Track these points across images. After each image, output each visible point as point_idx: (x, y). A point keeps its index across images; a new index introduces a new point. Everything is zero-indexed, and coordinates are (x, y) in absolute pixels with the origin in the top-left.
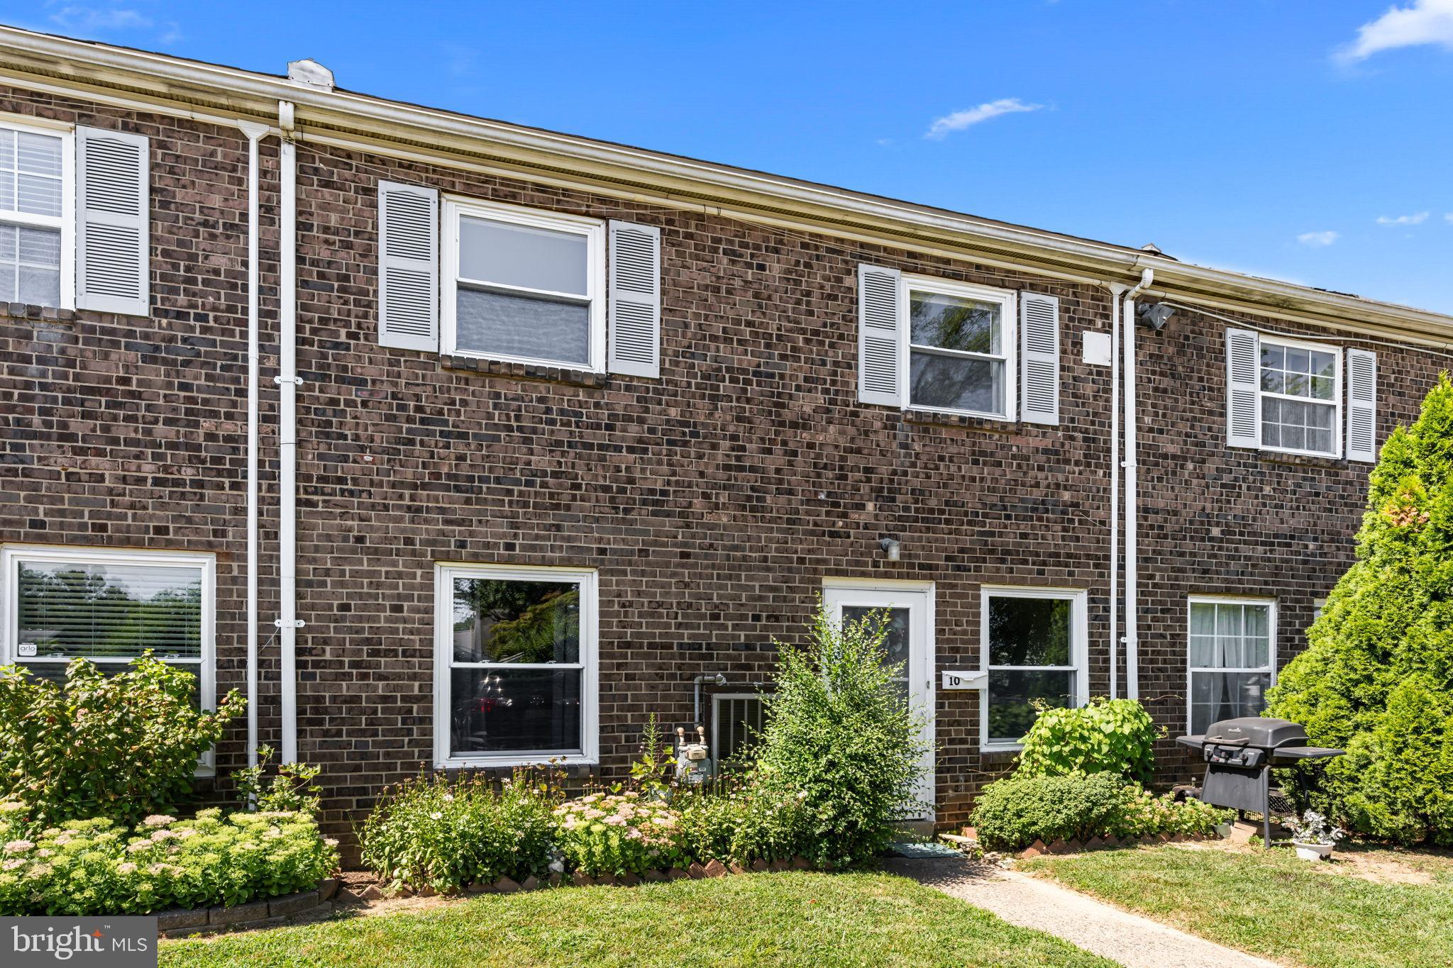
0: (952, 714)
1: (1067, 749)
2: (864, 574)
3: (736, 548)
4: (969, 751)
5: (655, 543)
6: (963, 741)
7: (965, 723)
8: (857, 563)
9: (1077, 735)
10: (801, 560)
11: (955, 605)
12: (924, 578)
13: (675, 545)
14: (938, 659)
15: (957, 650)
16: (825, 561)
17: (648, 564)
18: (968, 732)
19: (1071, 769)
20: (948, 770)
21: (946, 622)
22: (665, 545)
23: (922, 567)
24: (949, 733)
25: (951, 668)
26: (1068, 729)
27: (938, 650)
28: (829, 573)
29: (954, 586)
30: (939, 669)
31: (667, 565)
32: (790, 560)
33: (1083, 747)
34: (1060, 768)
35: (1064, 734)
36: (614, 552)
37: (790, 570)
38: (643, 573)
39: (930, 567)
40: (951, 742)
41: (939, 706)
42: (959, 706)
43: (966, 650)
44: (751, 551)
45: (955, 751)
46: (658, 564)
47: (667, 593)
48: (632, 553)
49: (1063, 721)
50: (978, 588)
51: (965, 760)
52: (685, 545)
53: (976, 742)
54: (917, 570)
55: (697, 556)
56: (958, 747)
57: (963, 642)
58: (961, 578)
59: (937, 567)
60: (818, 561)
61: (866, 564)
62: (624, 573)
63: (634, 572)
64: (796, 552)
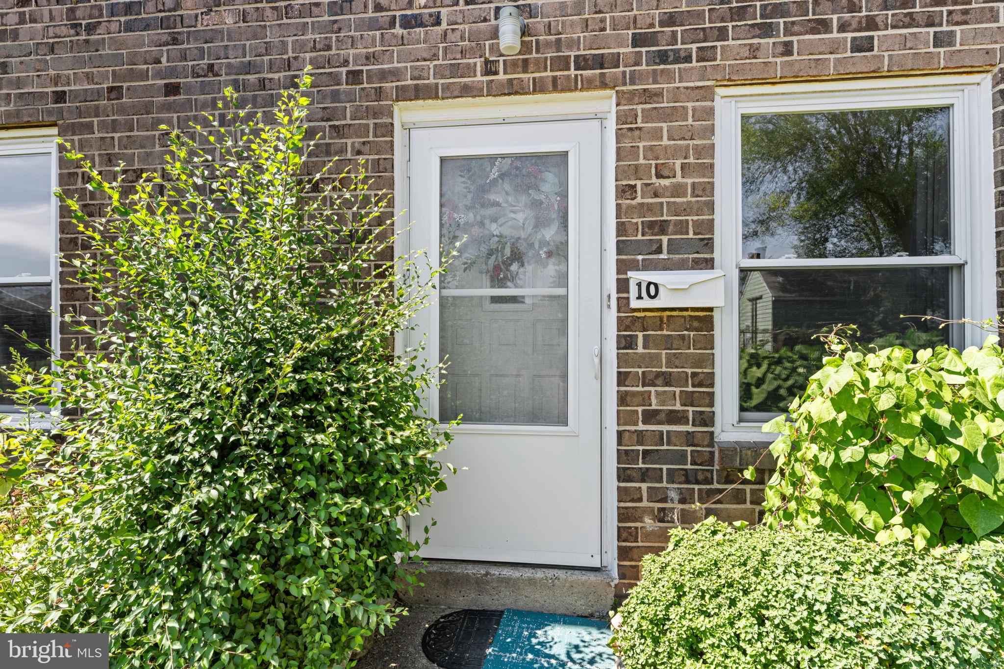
0: (654, 359)
1: (881, 458)
2: (467, 91)
3: (248, 68)
4: (690, 439)
5: (132, 75)
6: (674, 417)
7: (682, 380)
8: (455, 70)
9: (915, 419)
10: (355, 77)
11: (657, 134)
12: (589, 85)
13: (159, 75)
14: (621, 248)
15: (662, 227)
16: (395, 74)
17: (122, 110)
18: (689, 399)
19: (887, 516)
20: (644, 476)
21: (636, 171)
22: (144, 76)
23: (582, 63)
24: (645, 399)
25: (647, 266)
26: (885, 402)
27: (621, 229)
28: (403, 94)
29: (649, 96)
30: (622, 267)
31: (147, 109)
32: (335, 79)
33: (932, 456)
34: (858, 510)
35: (874, 416)
36: (75, 94)
37: (335, 96)
38: (114, 126)
39: (600, 62)
40: (650, 417)
41: (626, 343)
42: (668, 343)
43: (682, 227)
44: (271, 70)
45: (659, 438)
46: (135, 110)
47: (148, 155)
48: (99, 92)
49: (875, 379)
50: (707, 94)
51: (681, 457)
52: (172, 72)
53: (707, 420)
54: (572, 72)
55: (189, 89)
56: (665, 428)
57: (675, 209)
58: (669, 76)
59: (615, 61)
60: (383, 75)
61: (470, 70)
62: (89, 127)
63: (103, 126)
64: (346, 63)
